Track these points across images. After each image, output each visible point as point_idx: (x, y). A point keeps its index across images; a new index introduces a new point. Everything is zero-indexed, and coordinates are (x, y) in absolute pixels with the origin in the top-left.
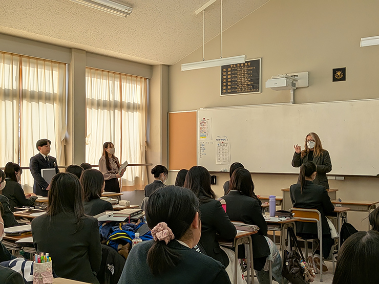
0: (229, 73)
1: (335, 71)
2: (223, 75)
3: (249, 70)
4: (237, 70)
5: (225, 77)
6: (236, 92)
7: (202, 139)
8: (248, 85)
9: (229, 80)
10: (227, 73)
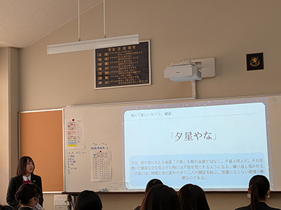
0: (106, 59)
1: (249, 57)
2: (97, 62)
3: (134, 55)
4: (117, 55)
5: (100, 64)
6: (117, 84)
7: (71, 148)
8: (134, 75)
9: (106, 68)
10: (103, 59)
